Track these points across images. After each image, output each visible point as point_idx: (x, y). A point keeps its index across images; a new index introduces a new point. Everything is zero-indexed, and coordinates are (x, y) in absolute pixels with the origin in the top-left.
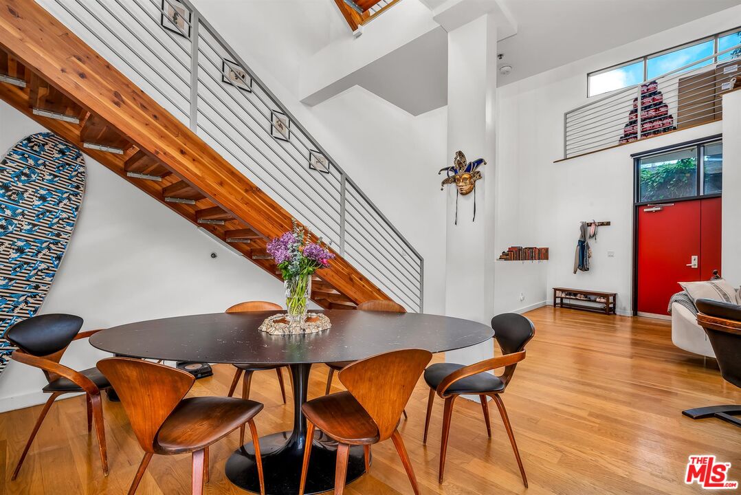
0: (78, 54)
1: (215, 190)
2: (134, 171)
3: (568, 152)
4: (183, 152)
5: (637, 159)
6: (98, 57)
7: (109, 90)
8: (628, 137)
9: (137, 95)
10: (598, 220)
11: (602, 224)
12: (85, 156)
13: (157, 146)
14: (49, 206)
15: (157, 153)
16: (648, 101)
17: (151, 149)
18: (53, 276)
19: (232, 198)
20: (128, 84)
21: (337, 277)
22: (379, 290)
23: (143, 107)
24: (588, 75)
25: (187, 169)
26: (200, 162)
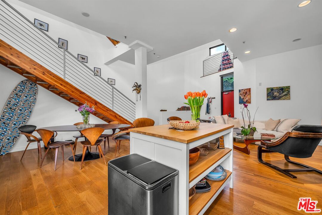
0: (34, 64)
1: (71, 94)
2: (51, 88)
3: (204, 74)
4: (61, 85)
5: (222, 77)
6: (39, 64)
7: (42, 72)
8: (220, 70)
9: (49, 72)
10: (212, 97)
11: (213, 98)
12: (37, 85)
13: (54, 84)
14: (28, 98)
15: (54, 85)
16: (226, 58)
17: (53, 85)
18: (29, 116)
19: (76, 95)
20: (46, 69)
21: (111, 116)
22: (127, 120)
23: (50, 75)
24: (210, 48)
25: (63, 89)
26: (66, 87)
